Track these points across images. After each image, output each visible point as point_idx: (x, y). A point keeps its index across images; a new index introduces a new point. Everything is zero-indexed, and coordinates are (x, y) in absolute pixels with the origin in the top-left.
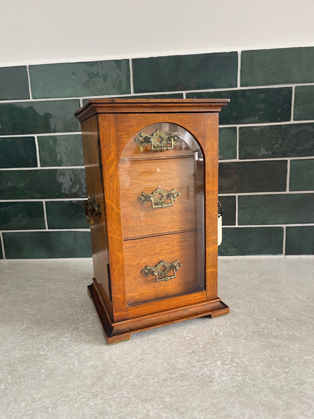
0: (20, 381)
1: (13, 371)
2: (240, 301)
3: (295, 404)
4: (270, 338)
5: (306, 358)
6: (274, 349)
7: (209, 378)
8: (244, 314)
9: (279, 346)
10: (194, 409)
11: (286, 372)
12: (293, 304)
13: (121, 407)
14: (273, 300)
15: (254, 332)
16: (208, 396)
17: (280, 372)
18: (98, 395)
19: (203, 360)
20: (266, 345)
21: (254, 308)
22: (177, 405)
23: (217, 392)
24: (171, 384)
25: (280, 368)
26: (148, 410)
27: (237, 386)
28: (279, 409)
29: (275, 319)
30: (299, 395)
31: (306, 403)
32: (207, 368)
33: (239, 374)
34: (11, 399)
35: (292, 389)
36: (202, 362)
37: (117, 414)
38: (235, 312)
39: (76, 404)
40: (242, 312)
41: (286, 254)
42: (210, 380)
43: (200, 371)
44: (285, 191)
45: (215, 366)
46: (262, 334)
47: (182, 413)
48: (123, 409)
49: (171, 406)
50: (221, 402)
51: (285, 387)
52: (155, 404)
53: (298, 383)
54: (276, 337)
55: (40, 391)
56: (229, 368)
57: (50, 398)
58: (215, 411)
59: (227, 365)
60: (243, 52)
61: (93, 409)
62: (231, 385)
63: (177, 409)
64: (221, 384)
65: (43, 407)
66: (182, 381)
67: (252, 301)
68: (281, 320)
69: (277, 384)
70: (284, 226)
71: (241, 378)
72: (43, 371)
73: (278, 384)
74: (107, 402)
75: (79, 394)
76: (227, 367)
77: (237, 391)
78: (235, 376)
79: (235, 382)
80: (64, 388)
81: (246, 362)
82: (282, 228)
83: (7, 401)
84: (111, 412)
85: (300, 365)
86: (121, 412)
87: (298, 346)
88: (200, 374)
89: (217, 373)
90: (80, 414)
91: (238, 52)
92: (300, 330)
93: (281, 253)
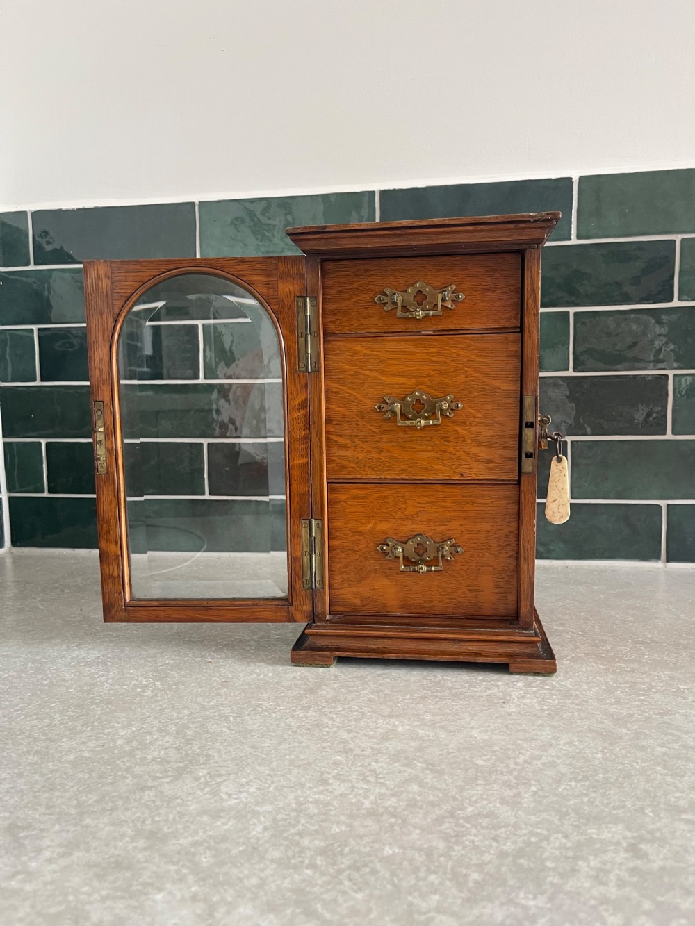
0: (177, 688)
1: (163, 677)
2: (567, 617)
3: (653, 734)
4: (618, 662)
5: (682, 687)
6: (622, 674)
7: (501, 699)
8: (573, 633)
9: (633, 671)
10: (472, 728)
11: (639, 700)
12: (670, 624)
13: (350, 721)
14: (632, 619)
15: (587, 655)
16: (497, 717)
17: (629, 699)
18: (309, 707)
19: (491, 681)
20: (608, 669)
21: (593, 627)
22: (444, 723)
23: (513, 714)
24: (434, 703)
25: (630, 695)
26: (394, 726)
27: (548, 709)
28: (621, 738)
29: (630, 641)
30: (662, 725)
31: (671, 734)
32: (498, 689)
33: (555, 697)
34: (165, 706)
35: (648, 719)
36: (489, 682)
37: (343, 727)
38: (557, 630)
39: (274, 715)
40: (570, 631)
41: (668, 561)
42: (502, 701)
43: (485, 690)
44: (664, 433)
45: (512, 687)
46: (603, 657)
47: (450, 732)
48: (353, 723)
49: (434, 724)
50: (520, 724)
51: (636, 716)
52: (406, 721)
53: (659, 713)
54: (629, 661)
55: (213, 699)
56: (538, 690)
57: (229, 706)
58: (509, 732)
59: (534, 687)
60: (581, 179)
61: (303, 721)
62: (538, 708)
63: (442, 727)
64: (522, 706)
65: (219, 715)
66: (453, 700)
67: (591, 618)
68: (642, 643)
69: (622, 711)
70: (663, 503)
71: (557, 702)
72: (214, 679)
73: (624, 712)
74: (325, 715)
75: (278, 705)
76: (535, 689)
77: (549, 714)
78: (547, 699)
79: (547, 706)
80: (253, 697)
81: (568, 685)
82: (660, 507)
83: (159, 708)
84: (332, 725)
85: (668, 694)
86: (350, 726)
87: (669, 673)
88: (486, 694)
89: (515, 695)
90: (282, 725)
91: (572, 178)
92: (675, 655)
93: (658, 558)
